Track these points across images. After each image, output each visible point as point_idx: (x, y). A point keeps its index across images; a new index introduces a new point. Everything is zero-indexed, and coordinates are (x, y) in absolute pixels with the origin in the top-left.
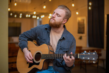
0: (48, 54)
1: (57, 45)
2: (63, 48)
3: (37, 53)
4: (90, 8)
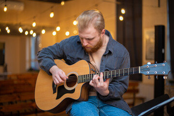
3: (70, 76)
4: (121, 18)
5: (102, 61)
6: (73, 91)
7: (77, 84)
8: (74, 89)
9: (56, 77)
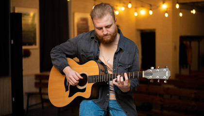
0: (98, 74)
1: (114, 62)
2: (123, 64)
5: (115, 58)
6: (84, 90)
7: (87, 83)
8: (85, 89)
9: (70, 78)
